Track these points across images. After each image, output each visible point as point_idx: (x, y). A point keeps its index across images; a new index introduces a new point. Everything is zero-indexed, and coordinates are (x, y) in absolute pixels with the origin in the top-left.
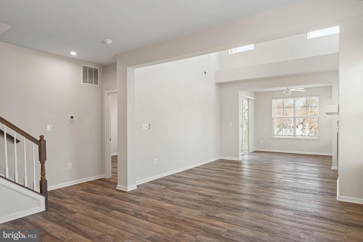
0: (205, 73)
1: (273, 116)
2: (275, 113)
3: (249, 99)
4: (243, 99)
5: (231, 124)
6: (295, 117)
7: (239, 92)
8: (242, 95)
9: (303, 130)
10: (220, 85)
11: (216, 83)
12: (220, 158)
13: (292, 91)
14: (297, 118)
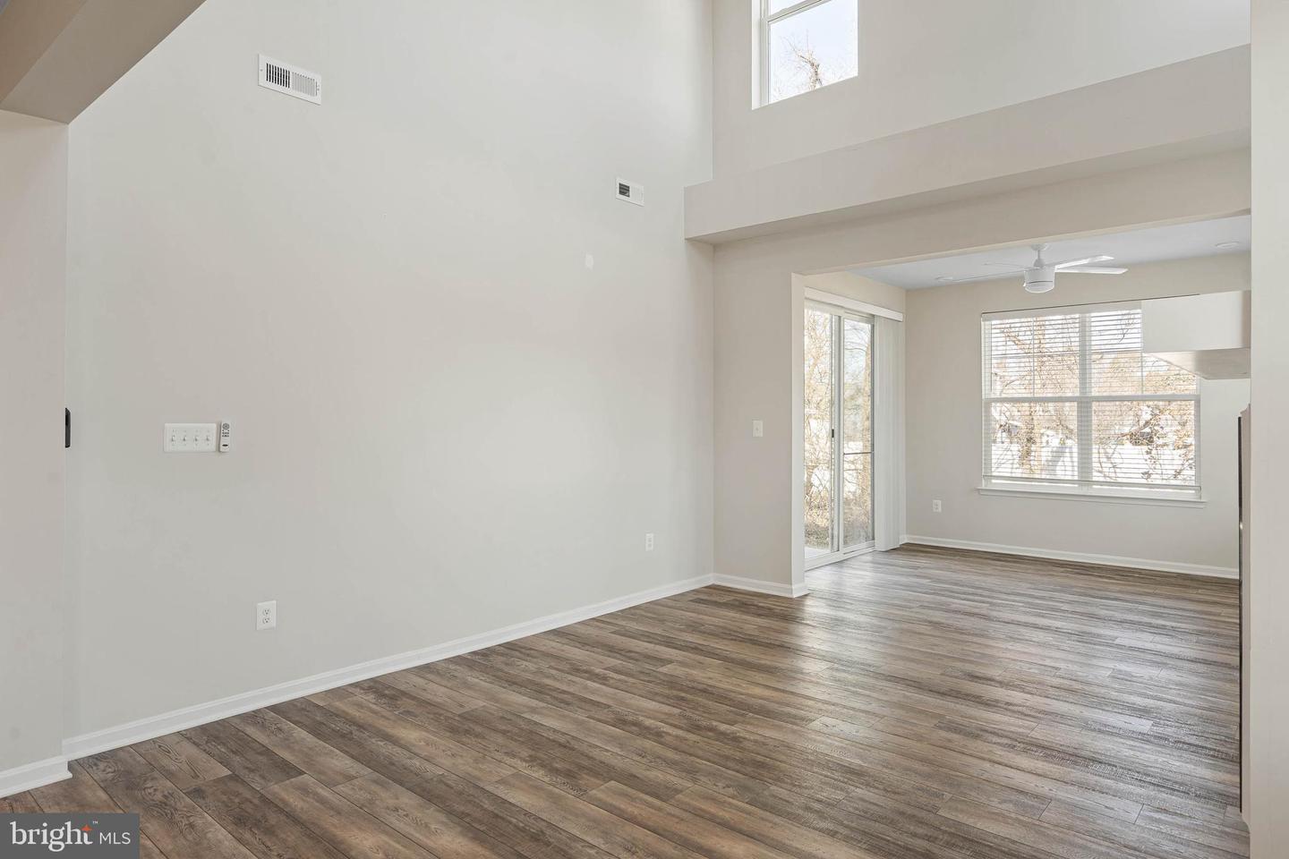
0: (624, 190)
1: (986, 393)
3: (873, 316)
4: (840, 317)
5: (759, 428)
6: (1089, 395)
7: (793, 279)
8: (809, 293)
10: (713, 248)
11: (694, 242)
12: (711, 579)
14: (1094, 404)
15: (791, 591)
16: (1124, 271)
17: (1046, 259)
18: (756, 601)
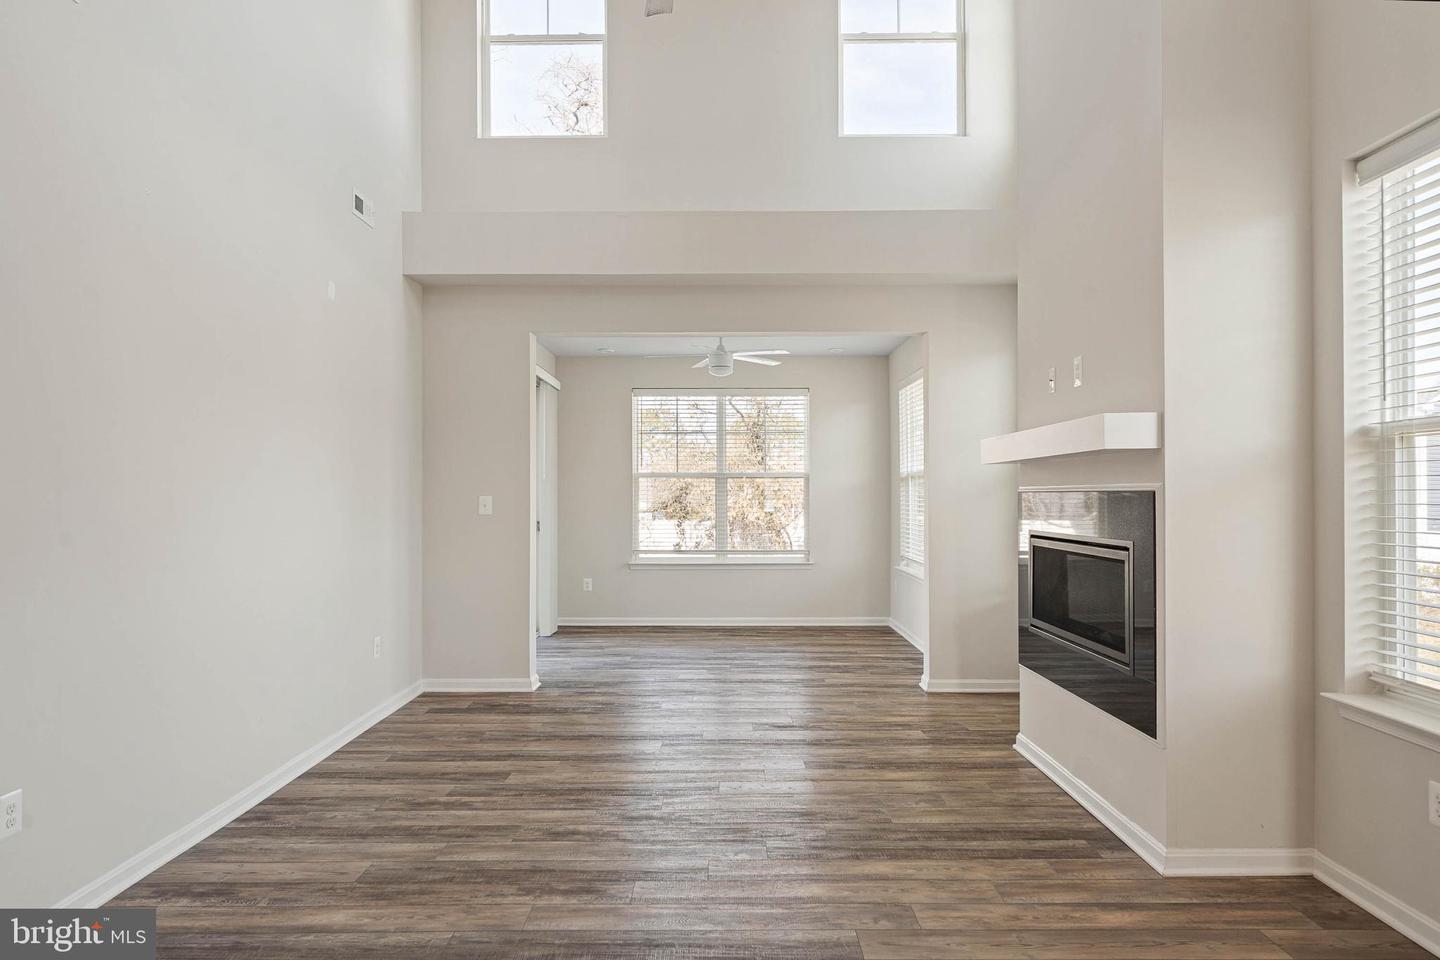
0: (359, 204)
1: (635, 468)
5: (486, 504)
6: (724, 472)
7: (531, 340)
11: (410, 279)
13: (735, 361)
14: (729, 480)
15: (530, 685)
16: (777, 364)
17: (727, 347)
18: (502, 701)
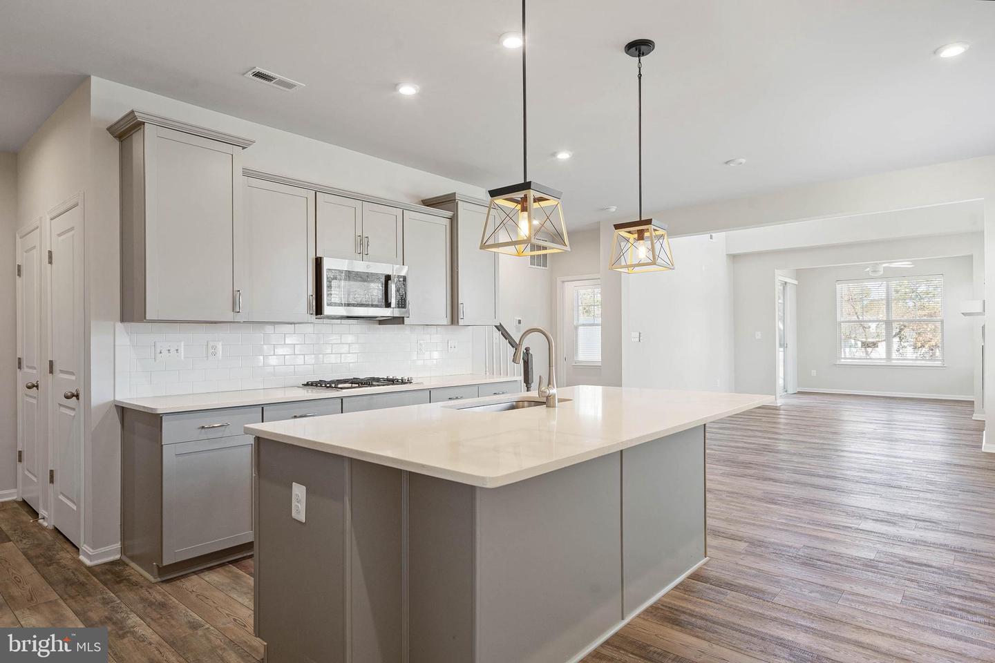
0: (711, 237)
1: (838, 320)
2: (844, 313)
3: (786, 282)
6: (891, 319)
7: (775, 272)
9: (901, 351)
10: (736, 258)
11: (729, 256)
13: (884, 267)
14: (893, 323)
